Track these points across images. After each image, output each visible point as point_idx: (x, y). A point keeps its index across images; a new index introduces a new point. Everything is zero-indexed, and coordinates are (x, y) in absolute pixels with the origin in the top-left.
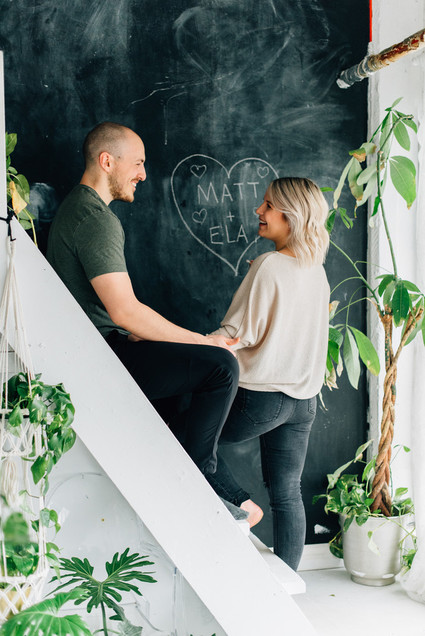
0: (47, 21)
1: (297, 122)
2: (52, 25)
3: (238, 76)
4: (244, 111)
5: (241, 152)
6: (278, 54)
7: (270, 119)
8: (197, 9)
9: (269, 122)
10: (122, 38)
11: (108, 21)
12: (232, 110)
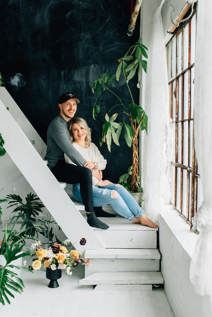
0: (21, 18)
1: (112, 49)
2: (23, 19)
3: (89, 33)
4: (91, 46)
5: (90, 61)
6: (104, 25)
7: (101, 48)
8: (74, 10)
9: (101, 49)
10: (47, 22)
11: (42, 17)
12: (87, 46)
